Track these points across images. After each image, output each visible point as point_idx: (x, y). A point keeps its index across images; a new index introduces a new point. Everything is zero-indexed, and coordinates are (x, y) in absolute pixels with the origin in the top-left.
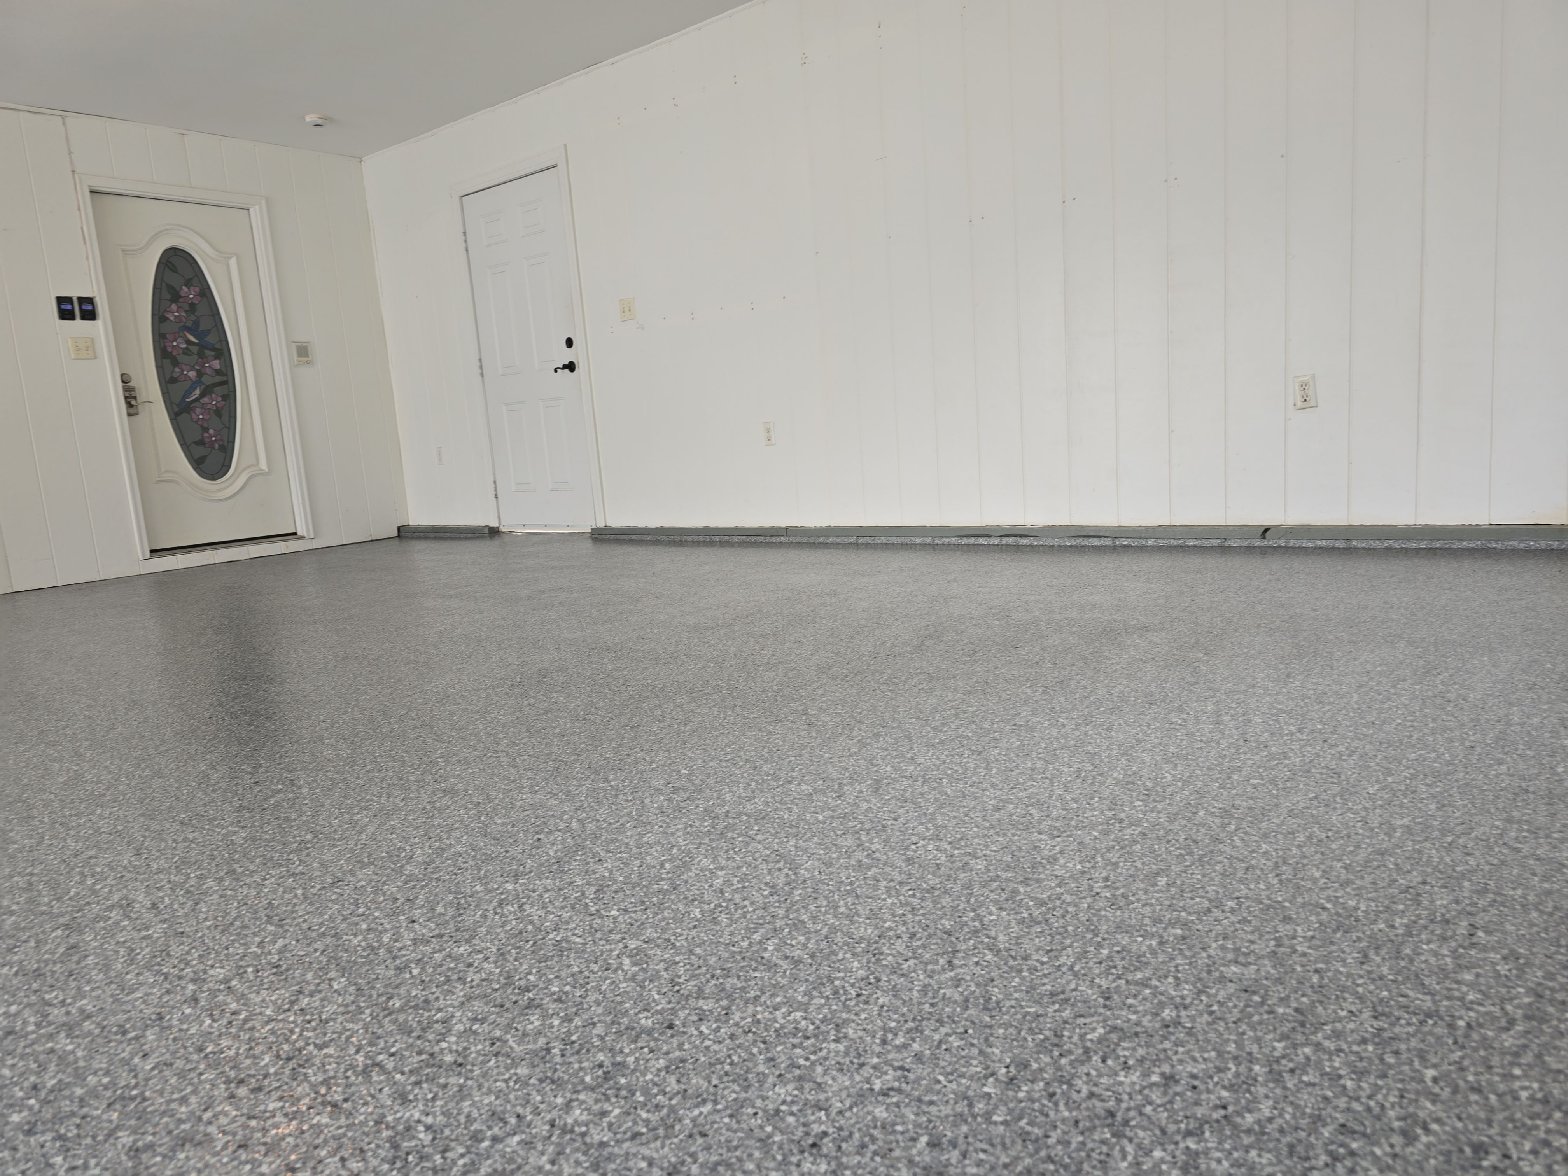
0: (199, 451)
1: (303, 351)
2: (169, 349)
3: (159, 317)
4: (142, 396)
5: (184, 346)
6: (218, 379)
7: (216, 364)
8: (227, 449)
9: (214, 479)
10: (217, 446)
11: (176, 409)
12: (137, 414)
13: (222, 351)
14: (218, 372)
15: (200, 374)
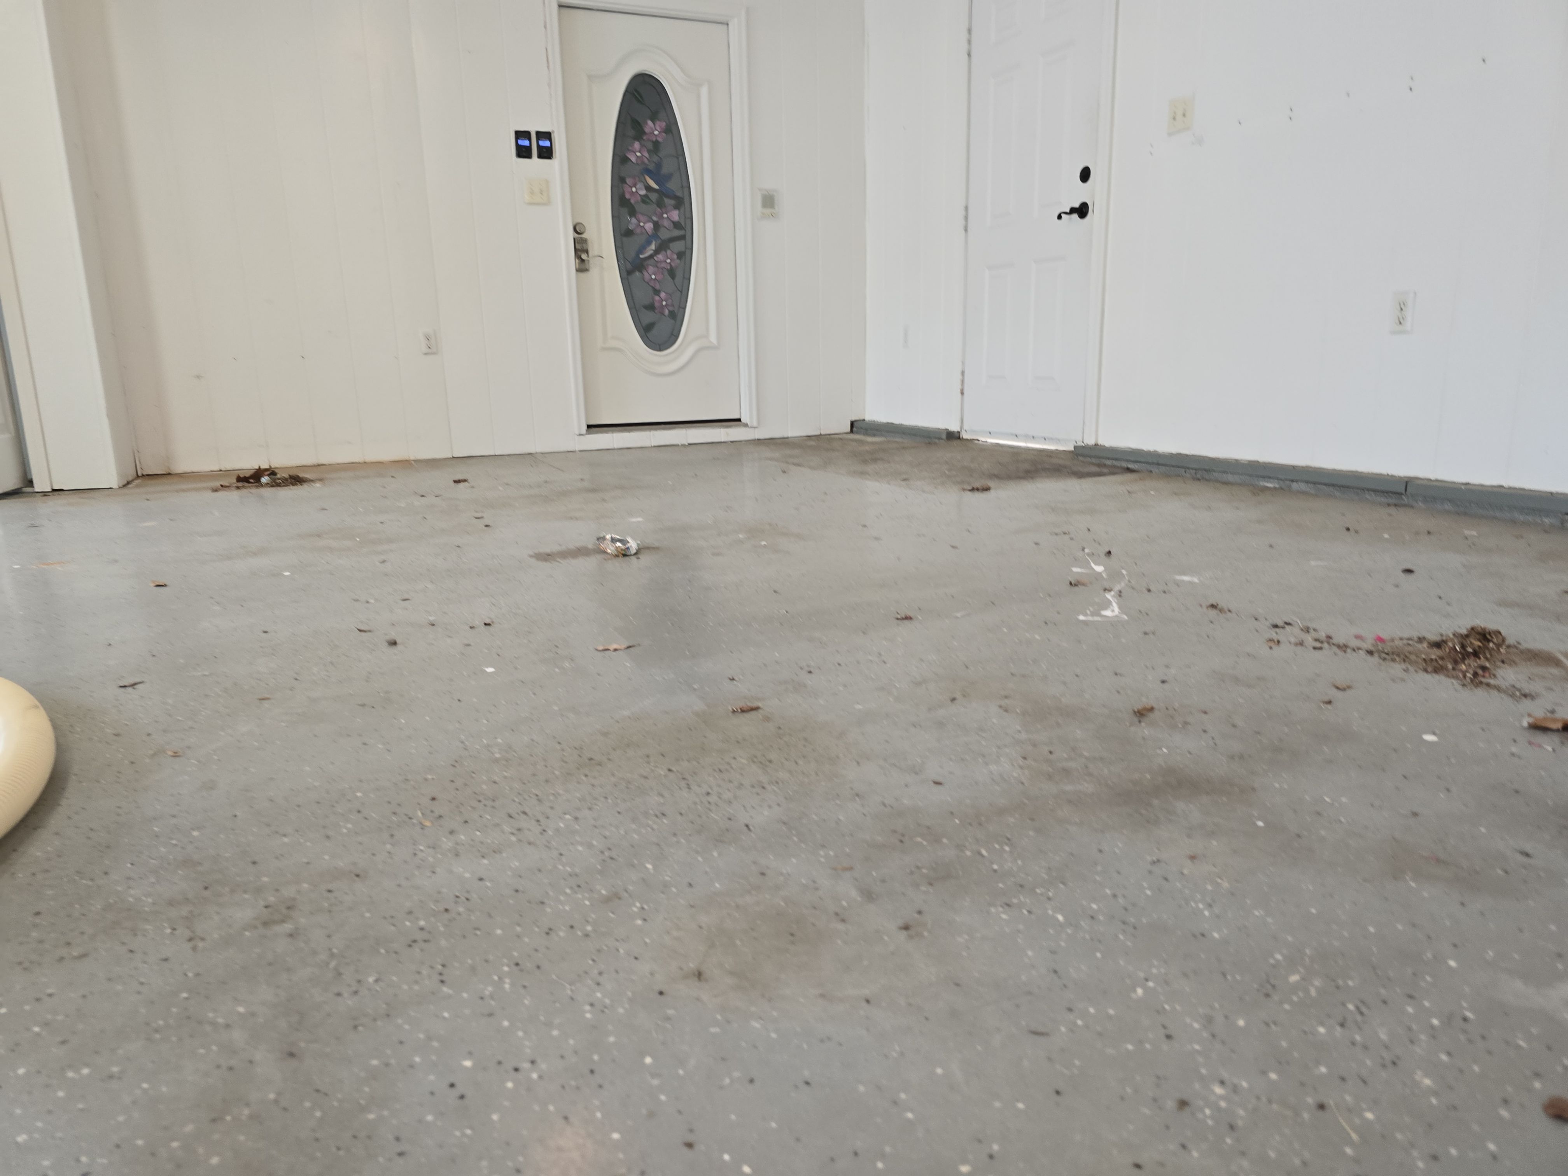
0: (648, 317)
1: (769, 201)
2: (627, 196)
3: (620, 159)
4: (594, 249)
5: (643, 192)
6: (677, 233)
7: (675, 215)
8: (677, 316)
9: (660, 350)
10: (666, 312)
11: (629, 266)
12: (587, 270)
13: (682, 201)
14: (677, 225)
15: (657, 226)
